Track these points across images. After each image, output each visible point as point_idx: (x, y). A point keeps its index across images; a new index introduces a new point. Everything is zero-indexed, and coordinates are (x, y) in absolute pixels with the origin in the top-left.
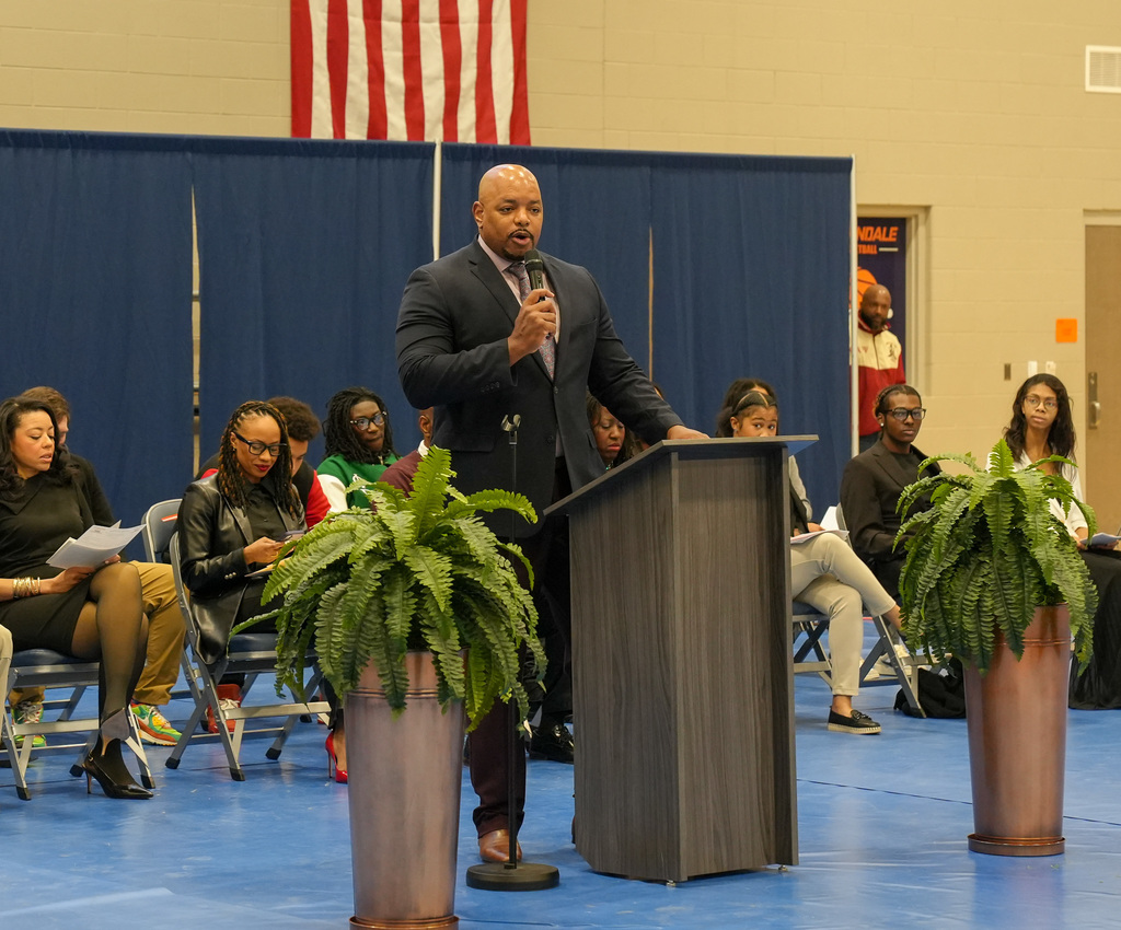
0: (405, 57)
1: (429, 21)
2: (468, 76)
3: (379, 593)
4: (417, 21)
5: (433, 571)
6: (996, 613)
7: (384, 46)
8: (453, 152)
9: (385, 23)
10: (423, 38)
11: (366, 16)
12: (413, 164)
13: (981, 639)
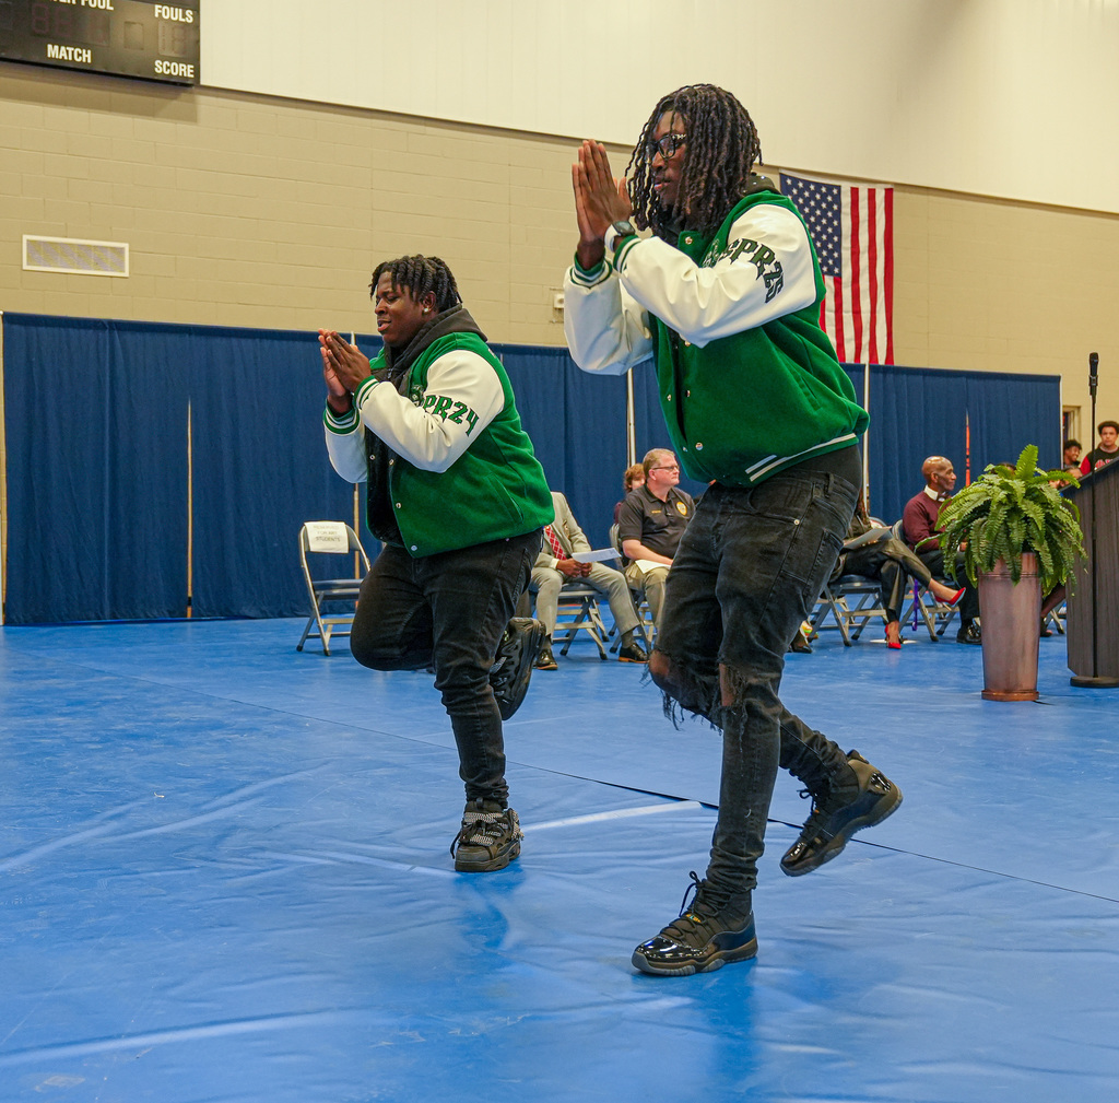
1: (847, 312)
3: (1005, 522)
4: (841, 312)
5: (1034, 511)
8: (874, 367)
10: (845, 320)
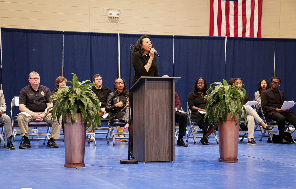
0: (234, 22)
1: (240, 15)
2: (248, 26)
4: (237, 15)
6: (220, 114)
7: (230, 20)
8: (229, 39)
9: (230, 16)
10: (238, 19)
11: (226, 15)
12: (220, 41)
13: (217, 119)
